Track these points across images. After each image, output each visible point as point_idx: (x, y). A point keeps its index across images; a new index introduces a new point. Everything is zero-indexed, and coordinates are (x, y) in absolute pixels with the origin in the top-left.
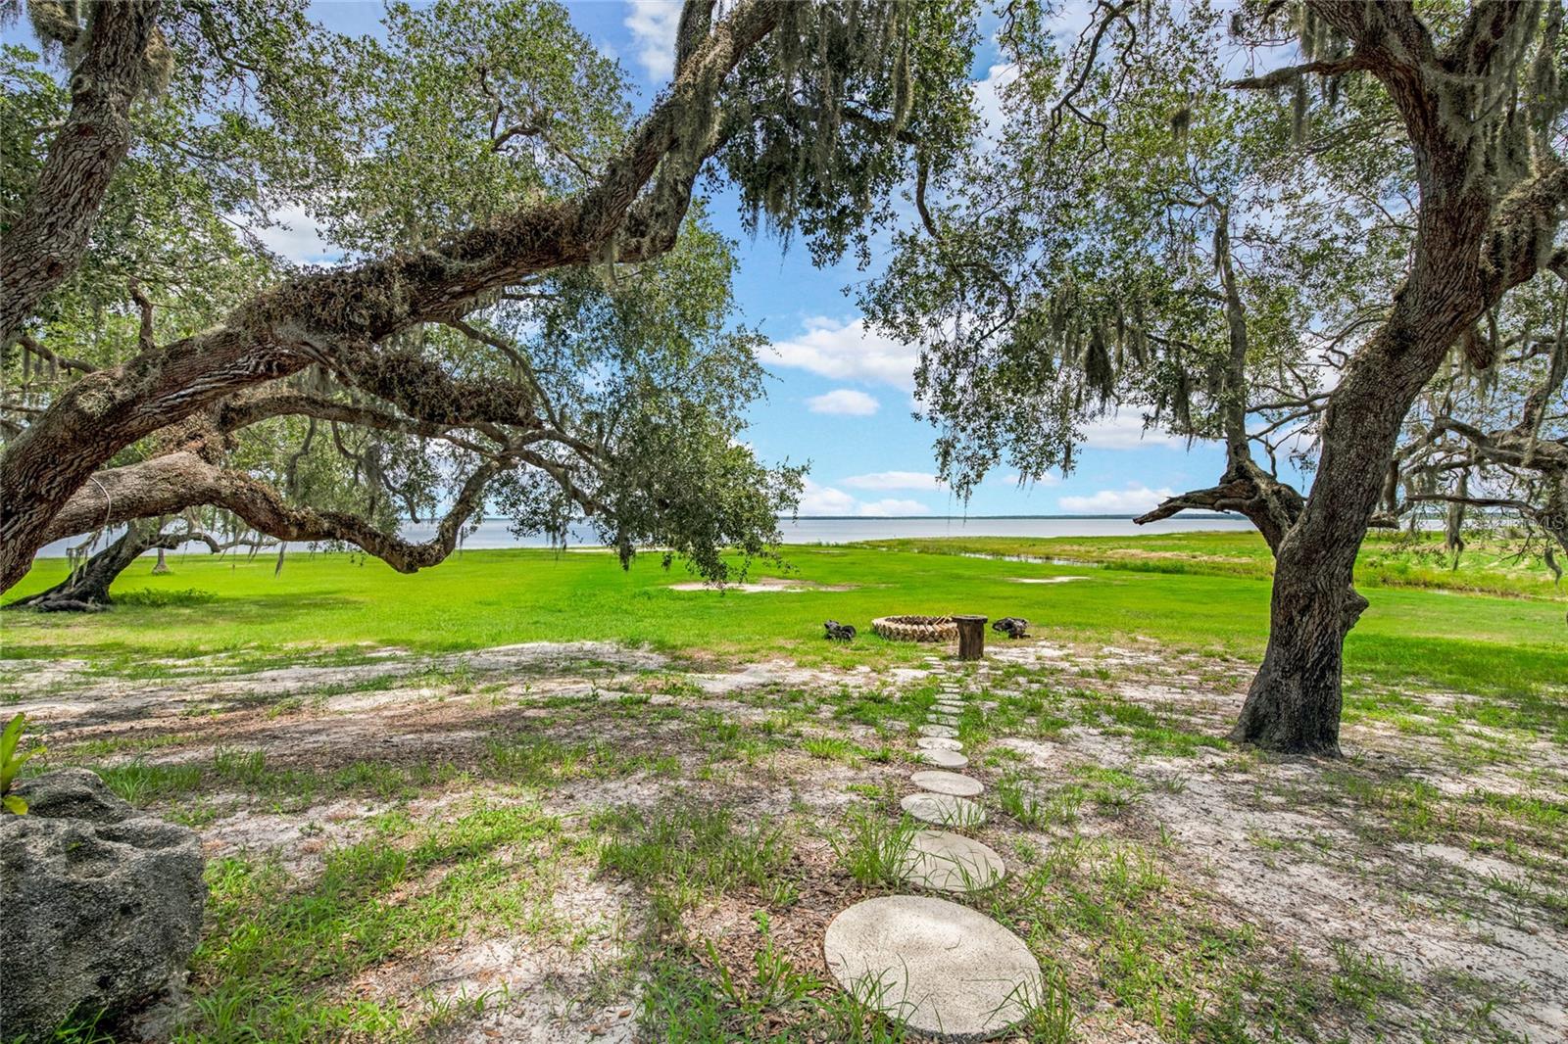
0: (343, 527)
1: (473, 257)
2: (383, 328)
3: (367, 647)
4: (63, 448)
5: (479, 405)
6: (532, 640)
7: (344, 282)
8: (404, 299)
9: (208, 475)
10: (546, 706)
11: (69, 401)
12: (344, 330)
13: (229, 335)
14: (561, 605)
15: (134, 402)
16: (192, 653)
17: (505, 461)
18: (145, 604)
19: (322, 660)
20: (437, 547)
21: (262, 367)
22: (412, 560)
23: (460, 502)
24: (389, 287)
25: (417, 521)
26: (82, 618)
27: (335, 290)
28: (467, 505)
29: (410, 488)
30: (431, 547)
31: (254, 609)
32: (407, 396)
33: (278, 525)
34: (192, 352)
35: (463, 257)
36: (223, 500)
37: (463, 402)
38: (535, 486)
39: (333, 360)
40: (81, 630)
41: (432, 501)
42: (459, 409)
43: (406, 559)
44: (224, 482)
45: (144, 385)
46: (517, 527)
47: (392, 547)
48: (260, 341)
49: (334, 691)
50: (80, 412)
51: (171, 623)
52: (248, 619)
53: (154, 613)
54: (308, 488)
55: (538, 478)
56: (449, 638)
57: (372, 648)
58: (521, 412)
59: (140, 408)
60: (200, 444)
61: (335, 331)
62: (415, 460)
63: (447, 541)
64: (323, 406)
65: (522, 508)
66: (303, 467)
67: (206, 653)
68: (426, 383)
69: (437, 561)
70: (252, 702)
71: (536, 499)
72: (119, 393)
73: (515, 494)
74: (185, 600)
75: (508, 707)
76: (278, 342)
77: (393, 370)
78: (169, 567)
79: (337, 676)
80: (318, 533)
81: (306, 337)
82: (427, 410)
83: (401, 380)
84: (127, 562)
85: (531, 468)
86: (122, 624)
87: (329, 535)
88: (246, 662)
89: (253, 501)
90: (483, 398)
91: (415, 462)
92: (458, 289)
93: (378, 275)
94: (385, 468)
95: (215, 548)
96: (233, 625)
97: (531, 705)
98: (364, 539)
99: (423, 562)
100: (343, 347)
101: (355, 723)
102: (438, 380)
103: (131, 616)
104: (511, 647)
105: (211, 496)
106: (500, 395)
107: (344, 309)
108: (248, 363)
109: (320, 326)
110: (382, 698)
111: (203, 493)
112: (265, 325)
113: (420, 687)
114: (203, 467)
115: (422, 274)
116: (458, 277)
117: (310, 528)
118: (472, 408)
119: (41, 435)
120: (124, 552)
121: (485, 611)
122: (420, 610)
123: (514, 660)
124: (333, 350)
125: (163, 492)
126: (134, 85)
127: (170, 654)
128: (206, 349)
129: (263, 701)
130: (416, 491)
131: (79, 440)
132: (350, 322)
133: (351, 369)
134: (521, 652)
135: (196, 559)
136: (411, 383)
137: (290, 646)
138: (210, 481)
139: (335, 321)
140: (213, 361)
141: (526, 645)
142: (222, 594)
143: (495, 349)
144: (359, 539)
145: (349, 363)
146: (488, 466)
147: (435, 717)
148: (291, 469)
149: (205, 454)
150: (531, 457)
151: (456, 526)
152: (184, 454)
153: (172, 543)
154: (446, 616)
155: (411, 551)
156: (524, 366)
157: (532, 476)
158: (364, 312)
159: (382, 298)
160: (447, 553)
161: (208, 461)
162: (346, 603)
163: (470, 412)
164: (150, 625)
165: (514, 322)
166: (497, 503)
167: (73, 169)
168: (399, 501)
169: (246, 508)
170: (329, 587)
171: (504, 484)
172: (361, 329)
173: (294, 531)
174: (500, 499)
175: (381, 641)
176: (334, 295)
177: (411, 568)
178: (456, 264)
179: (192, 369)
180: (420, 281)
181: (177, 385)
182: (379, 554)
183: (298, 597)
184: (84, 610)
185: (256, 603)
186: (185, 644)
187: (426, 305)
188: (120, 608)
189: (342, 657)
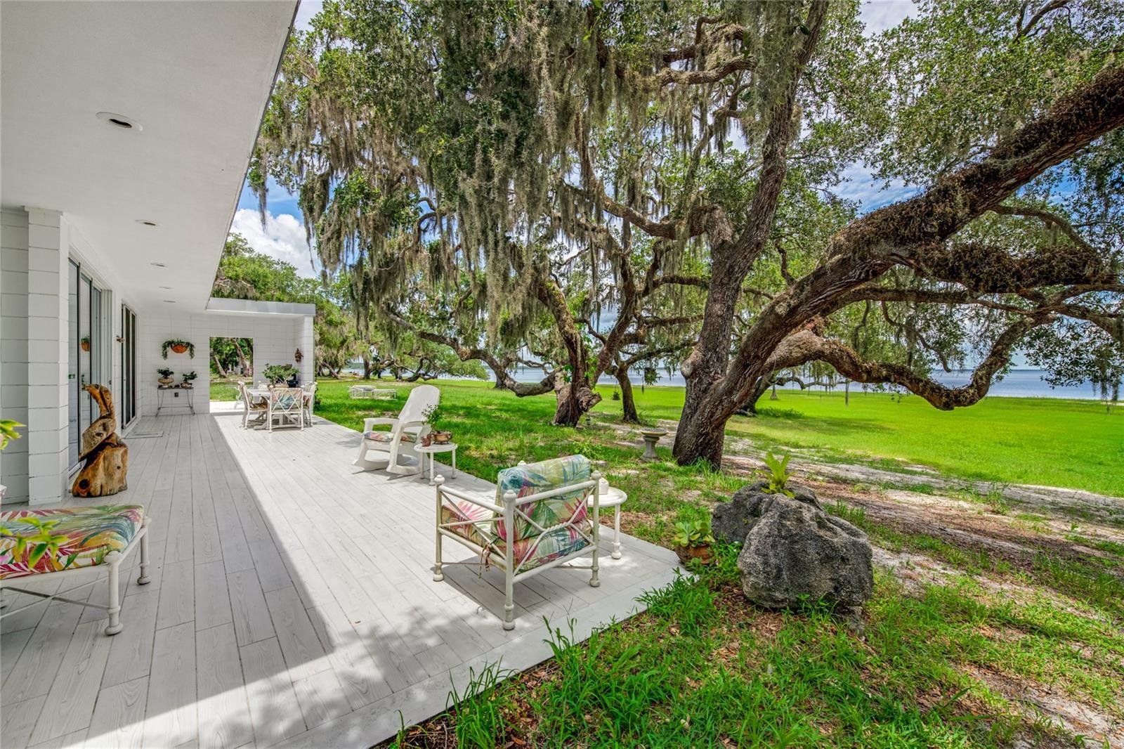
0: (897, 374)
1: (1027, 151)
2: (949, 228)
3: (903, 462)
4: (769, 333)
5: (1040, 273)
6: (1066, 486)
7: (919, 206)
8: (965, 205)
9: (818, 342)
10: (1098, 548)
11: (772, 308)
12: (920, 239)
13: (844, 260)
14: (1102, 457)
15: (798, 306)
16: (797, 446)
17: (1040, 316)
18: (772, 415)
19: (872, 464)
20: (971, 391)
21: (863, 275)
22: (948, 400)
23: (994, 354)
24: (953, 200)
25: (949, 371)
26: (745, 419)
27: (913, 214)
28: (998, 359)
29: (940, 346)
30: (965, 391)
31: (825, 426)
32: (972, 276)
33: (855, 372)
34: (825, 273)
35: (1016, 155)
36: (825, 357)
37: (1024, 272)
38: (1076, 337)
39: (912, 262)
40: (746, 425)
41: (961, 356)
42: (1019, 279)
43: (944, 399)
44: (826, 346)
45: (803, 296)
46: (1054, 377)
47: (933, 389)
48: (863, 259)
49: (890, 486)
50: (777, 314)
51: (783, 427)
52: (821, 430)
53: (775, 420)
54: (866, 348)
55: (1079, 330)
56: (973, 468)
57: (907, 464)
58: (1088, 272)
59: (801, 309)
60: (812, 325)
61: (914, 241)
62: (944, 323)
63: (980, 387)
64: (881, 292)
65: (1059, 359)
66: (862, 335)
67: (803, 447)
68: (989, 264)
69: (972, 402)
70: (836, 480)
71: (1077, 350)
72: (792, 302)
73: (1050, 346)
74: (788, 415)
75: (1051, 537)
76: (874, 257)
77: (960, 259)
78: (778, 396)
79: (888, 477)
80: (879, 377)
81: (894, 251)
82: (990, 284)
83: (967, 266)
84: (762, 392)
85: (1068, 320)
86: (762, 425)
87: (887, 379)
88: (826, 456)
89: (842, 358)
90: (1045, 266)
91: (945, 325)
92: (1012, 181)
93: (944, 194)
94: (920, 330)
95: (803, 387)
96: (815, 433)
97: (1078, 541)
98: (911, 382)
99: (959, 403)
100: (920, 251)
101: (912, 511)
102: (999, 260)
103: (765, 421)
104: (1042, 487)
105: (819, 355)
106: (1063, 259)
107: (920, 225)
108: (855, 274)
109: (903, 241)
110: (929, 500)
111: (815, 353)
112: (866, 248)
113: (958, 499)
114: (816, 339)
115: (980, 180)
116: (1014, 171)
117: (874, 374)
118: (1033, 276)
119: (761, 327)
120: (762, 386)
121: (1006, 452)
122: (942, 441)
123: (1050, 499)
124: (912, 255)
125: (796, 353)
126: (788, 137)
127: (787, 444)
128: (832, 270)
129: (845, 481)
130: (945, 349)
131: (775, 328)
132: (924, 233)
133: (927, 265)
134: (1056, 494)
135: (793, 393)
136: (975, 266)
137: (850, 452)
138: (819, 346)
139: (914, 235)
140: (835, 277)
141: (1060, 489)
142: (807, 414)
143: (1022, 217)
144: (907, 382)
145: (925, 261)
146: (1021, 323)
147: (977, 524)
148: (855, 336)
149: (816, 331)
150: (1068, 310)
151: (989, 375)
152: (805, 331)
153: (781, 382)
154: (967, 449)
155: (948, 393)
156: (1064, 226)
157: (1071, 328)
158: (934, 223)
159: (948, 209)
160: (981, 397)
161: (817, 335)
162: (882, 429)
163: (1031, 279)
164: (774, 427)
165: (1045, 186)
166: (1028, 355)
167: (765, 194)
168: (933, 355)
169: (838, 362)
170: (867, 416)
171: (1038, 337)
172: (932, 235)
173: (865, 376)
174: (1032, 351)
175: (912, 460)
176: (912, 217)
177: (947, 406)
178: (1010, 162)
179: (826, 283)
180: (978, 187)
181: (818, 293)
182: (922, 394)
183: (849, 421)
184: (746, 415)
185: (825, 421)
186: (793, 440)
187: (983, 203)
188: (760, 416)
189: (888, 465)
